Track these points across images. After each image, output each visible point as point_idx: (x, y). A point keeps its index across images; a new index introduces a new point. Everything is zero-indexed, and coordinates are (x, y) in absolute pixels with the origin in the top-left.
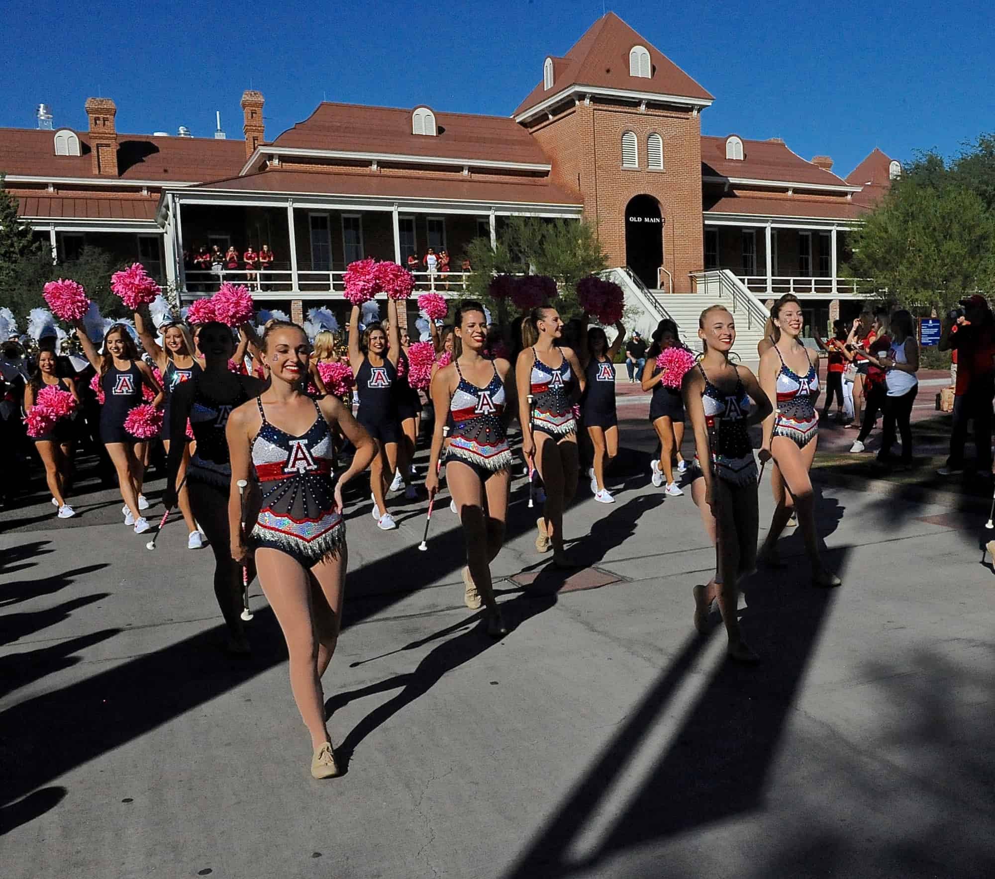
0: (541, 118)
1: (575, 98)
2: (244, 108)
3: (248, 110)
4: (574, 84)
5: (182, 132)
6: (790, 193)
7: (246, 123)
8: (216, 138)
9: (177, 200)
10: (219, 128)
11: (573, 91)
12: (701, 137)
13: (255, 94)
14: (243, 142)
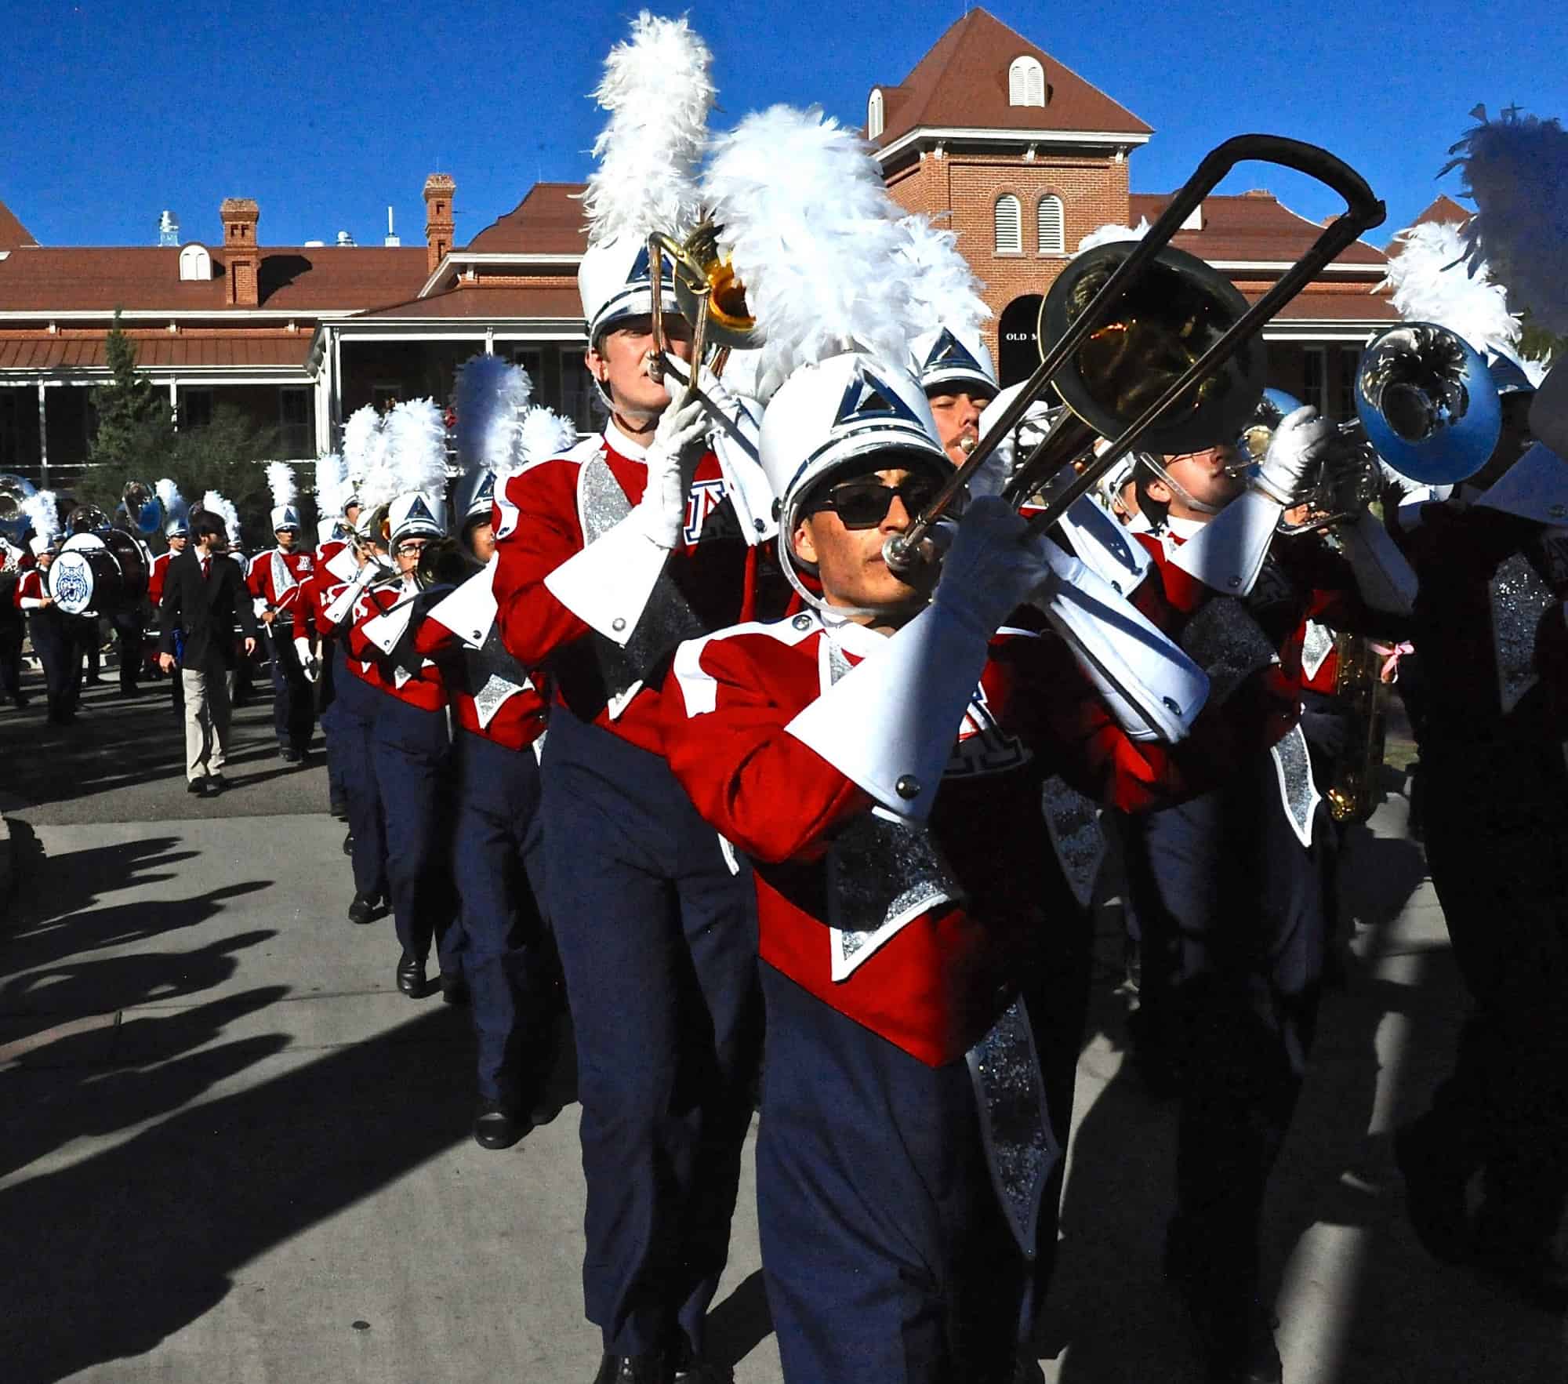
1: (919, 149)
2: (427, 199)
3: (433, 201)
4: (919, 126)
5: (342, 239)
7: (429, 221)
8: (387, 245)
9: (336, 335)
10: (391, 231)
11: (916, 137)
12: (1130, 196)
13: (443, 178)
14: (425, 249)
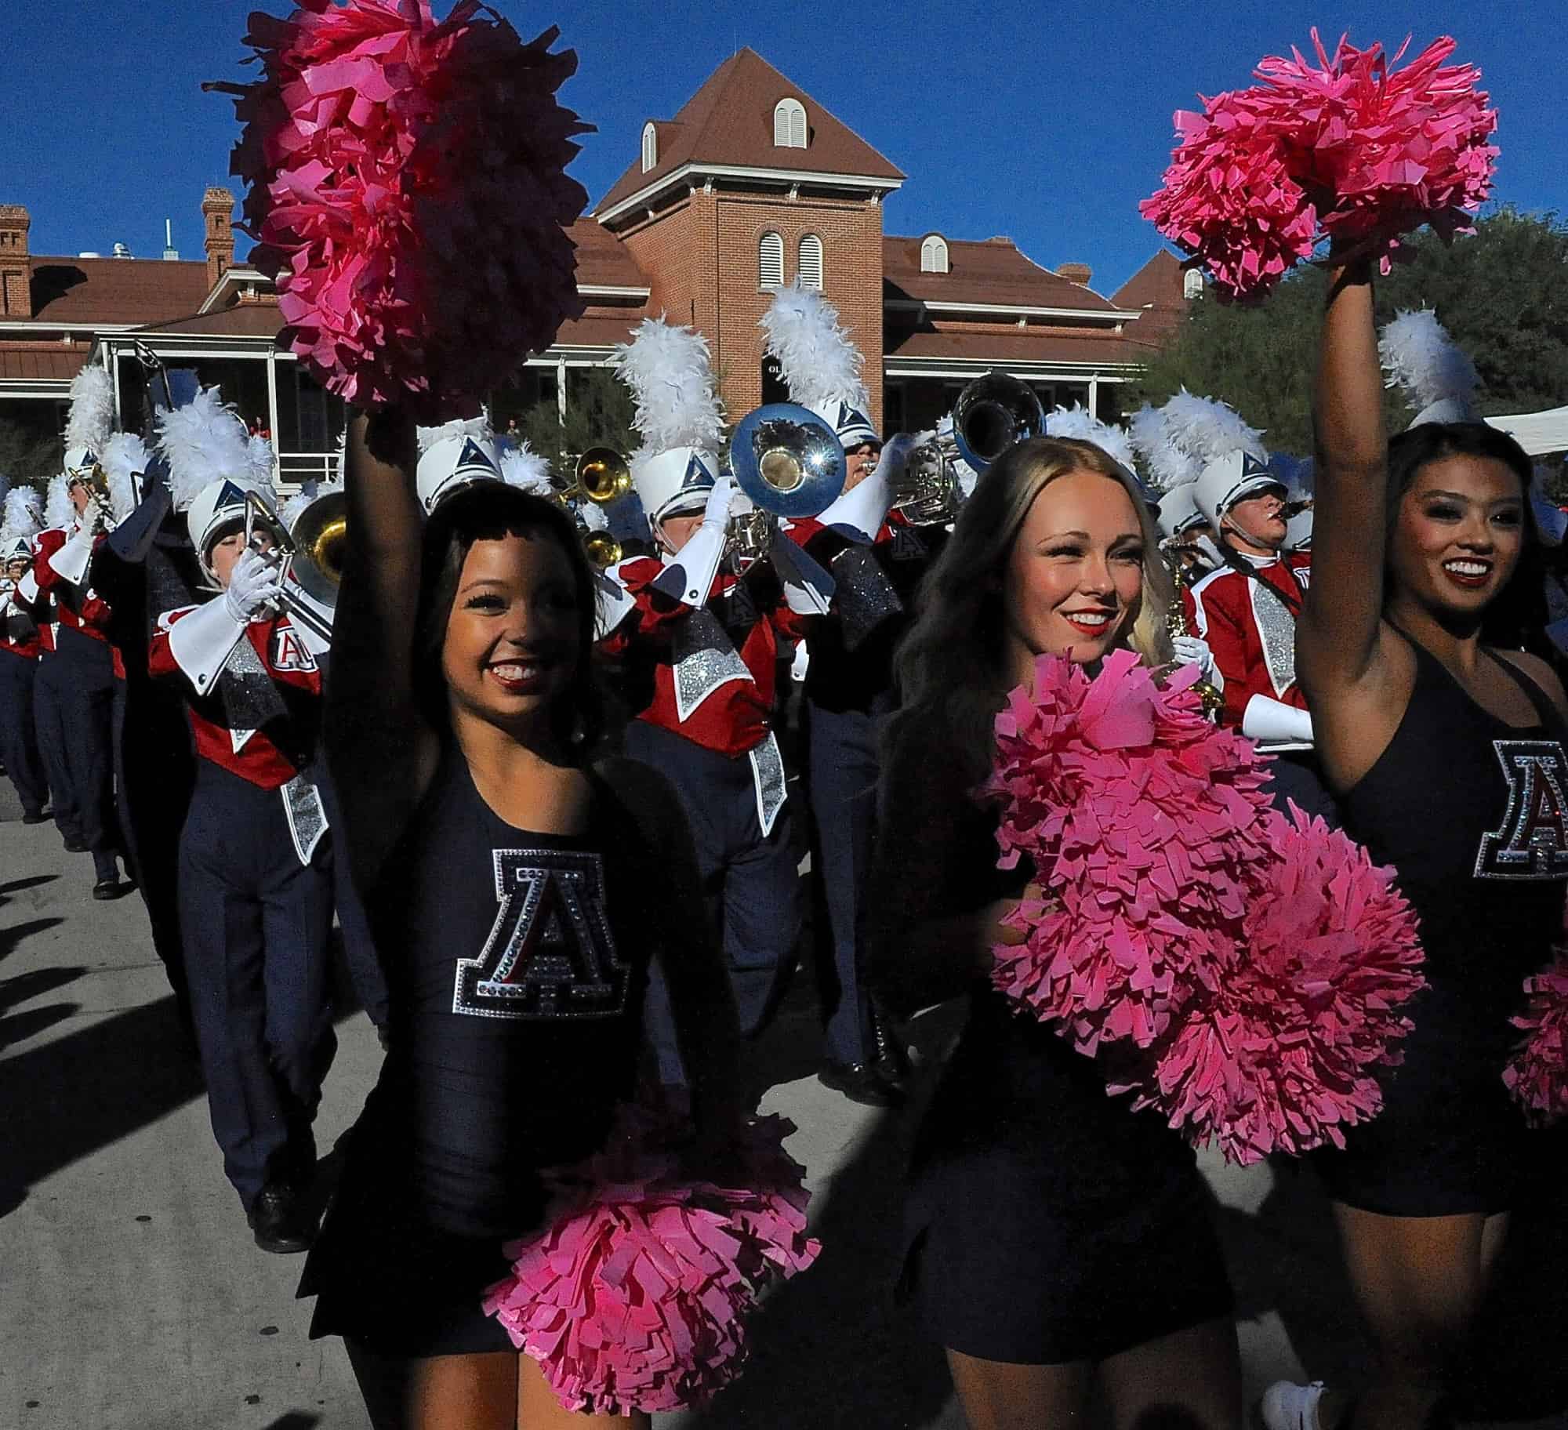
0: (636, 216)
1: (690, 184)
2: (206, 213)
3: (212, 215)
4: (689, 162)
5: (119, 251)
6: (1022, 324)
7: (208, 235)
8: (165, 259)
9: (114, 350)
10: (169, 244)
11: (686, 172)
12: (884, 239)
13: (223, 192)
14: (205, 264)
